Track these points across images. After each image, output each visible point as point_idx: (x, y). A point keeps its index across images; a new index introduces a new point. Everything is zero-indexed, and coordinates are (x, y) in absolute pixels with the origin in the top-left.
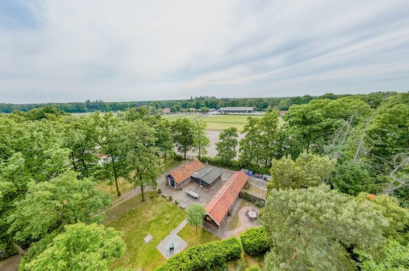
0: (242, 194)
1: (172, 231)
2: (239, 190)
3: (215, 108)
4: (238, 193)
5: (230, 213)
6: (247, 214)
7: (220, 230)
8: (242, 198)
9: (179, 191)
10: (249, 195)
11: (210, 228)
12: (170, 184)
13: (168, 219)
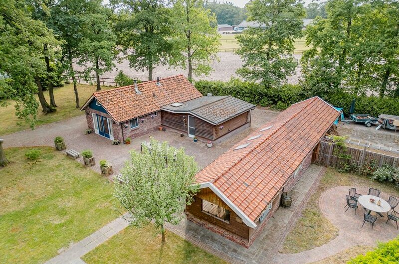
0: (325, 150)
1: (67, 246)
2: (315, 138)
3: (230, 23)
4: (313, 145)
5: (288, 198)
6: (352, 202)
7: (253, 248)
8: (322, 163)
9: (122, 146)
10: (351, 151)
11: (213, 240)
12: (97, 131)
13: (62, 213)
